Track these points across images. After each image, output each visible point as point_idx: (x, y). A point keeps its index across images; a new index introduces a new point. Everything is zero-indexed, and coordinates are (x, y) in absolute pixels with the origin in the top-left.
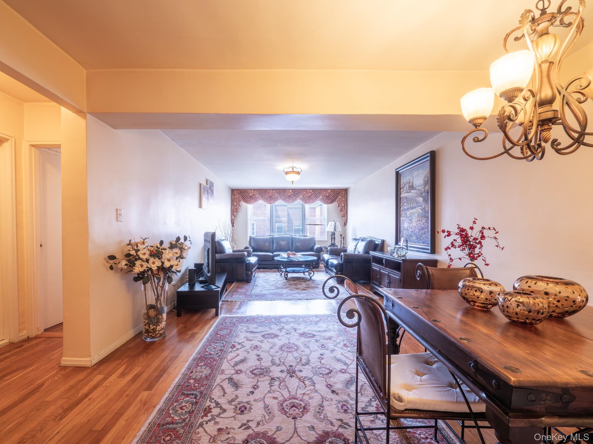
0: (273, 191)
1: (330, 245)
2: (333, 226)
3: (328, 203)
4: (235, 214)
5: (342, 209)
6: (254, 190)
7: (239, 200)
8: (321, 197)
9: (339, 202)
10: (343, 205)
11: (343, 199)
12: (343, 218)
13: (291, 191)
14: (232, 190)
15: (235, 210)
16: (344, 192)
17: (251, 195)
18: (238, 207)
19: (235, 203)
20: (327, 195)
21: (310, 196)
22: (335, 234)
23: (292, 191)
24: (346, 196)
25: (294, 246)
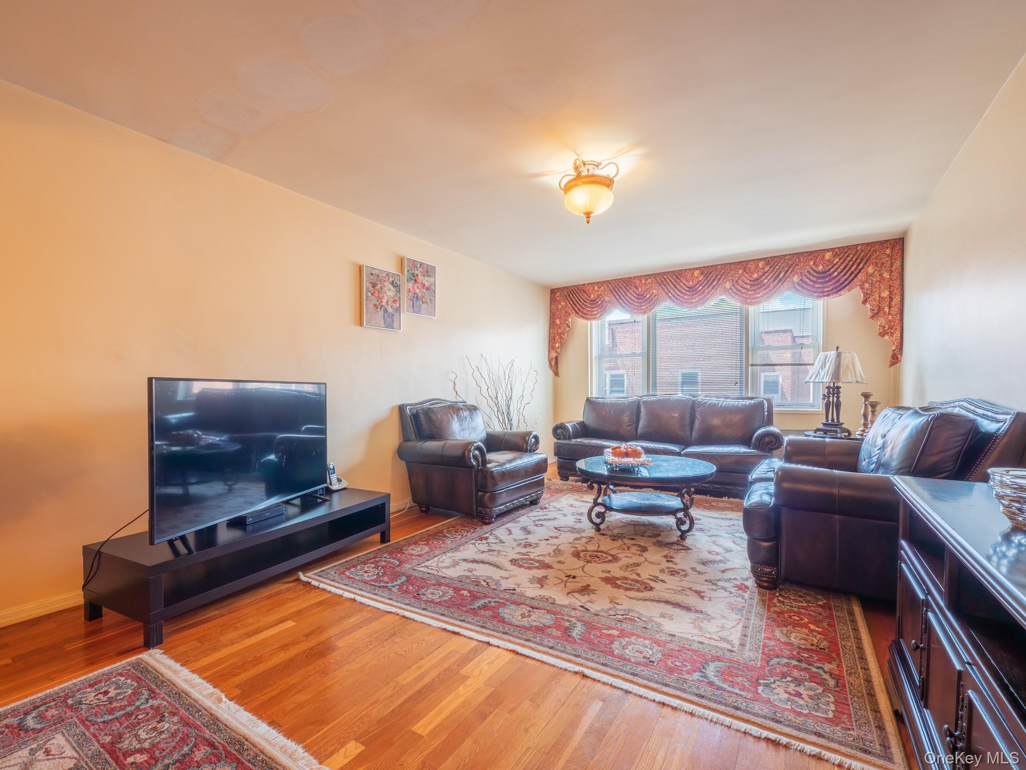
0: (646, 280)
1: (821, 426)
2: (830, 366)
3: (823, 294)
4: (557, 345)
5: (880, 309)
6: (600, 284)
7: (566, 312)
8: (796, 279)
9: (867, 285)
10: (885, 294)
11: (886, 275)
12: (886, 337)
13: (696, 273)
14: (551, 290)
15: (557, 338)
16: (888, 251)
17: (592, 296)
18: (564, 329)
19: (558, 322)
20: (820, 268)
21: (757, 279)
22: (838, 393)
23: (702, 273)
24: (897, 264)
25: (697, 425)
